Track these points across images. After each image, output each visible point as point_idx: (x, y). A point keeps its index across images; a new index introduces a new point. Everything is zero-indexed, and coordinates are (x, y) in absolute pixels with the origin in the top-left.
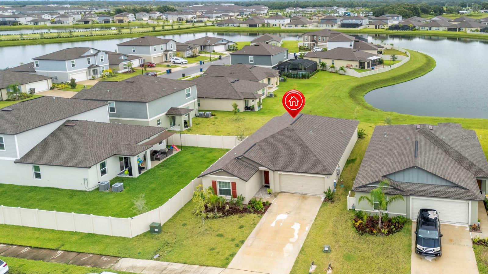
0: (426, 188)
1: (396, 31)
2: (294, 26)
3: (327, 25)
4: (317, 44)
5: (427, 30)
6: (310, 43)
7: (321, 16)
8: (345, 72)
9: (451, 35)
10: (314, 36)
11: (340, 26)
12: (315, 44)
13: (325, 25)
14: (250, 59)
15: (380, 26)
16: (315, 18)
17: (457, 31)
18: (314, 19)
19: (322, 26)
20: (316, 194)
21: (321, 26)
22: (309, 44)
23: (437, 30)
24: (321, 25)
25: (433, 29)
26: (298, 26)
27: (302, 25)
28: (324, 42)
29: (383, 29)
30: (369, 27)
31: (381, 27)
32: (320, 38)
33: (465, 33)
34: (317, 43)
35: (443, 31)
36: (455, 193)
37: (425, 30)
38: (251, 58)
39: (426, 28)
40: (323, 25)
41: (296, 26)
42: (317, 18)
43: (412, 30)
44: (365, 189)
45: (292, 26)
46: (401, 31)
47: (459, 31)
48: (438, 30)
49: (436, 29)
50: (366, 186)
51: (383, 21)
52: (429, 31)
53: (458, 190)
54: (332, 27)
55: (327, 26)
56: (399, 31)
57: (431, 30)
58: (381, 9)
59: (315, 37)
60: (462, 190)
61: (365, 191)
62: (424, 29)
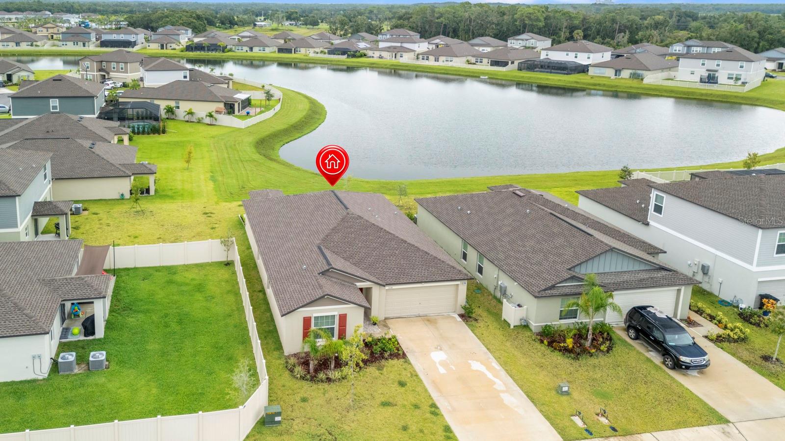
0: (626, 277)
1: (198, 53)
2: (14, 44)
3: (76, 43)
4: (108, 75)
5: (247, 51)
6: (95, 73)
7: (53, 28)
8: (216, 120)
9: (287, 58)
10: (102, 61)
11: (99, 45)
12: (105, 76)
13: (72, 43)
14: (51, 105)
15: (169, 45)
16: (42, 31)
17: (291, 52)
18: (39, 32)
19: (66, 45)
20: (439, 312)
21: (63, 45)
22: (94, 75)
23: (262, 51)
24: (64, 43)
25: (256, 49)
26: (21, 44)
27: (30, 43)
28: (122, 72)
29: (174, 49)
30: (149, 46)
31: (171, 46)
32: (113, 65)
33: (306, 56)
34: (108, 73)
35: (271, 53)
36: (663, 278)
37: (244, 52)
38: (54, 103)
39: (245, 48)
40: (68, 43)
41: (18, 44)
42: (45, 30)
43: (223, 51)
44: (554, 292)
45: (8, 45)
46: (206, 53)
47: (295, 53)
48: (264, 52)
49: (260, 50)
50: (553, 287)
51: (171, 36)
52: (250, 54)
53: (664, 273)
54: (84, 46)
55: (74, 45)
56: (202, 53)
57: (252, 51)
58: (144, 17)
59: (104, 64)
60: (668, 273)
61: (554, 294)
62: (241, 50)
